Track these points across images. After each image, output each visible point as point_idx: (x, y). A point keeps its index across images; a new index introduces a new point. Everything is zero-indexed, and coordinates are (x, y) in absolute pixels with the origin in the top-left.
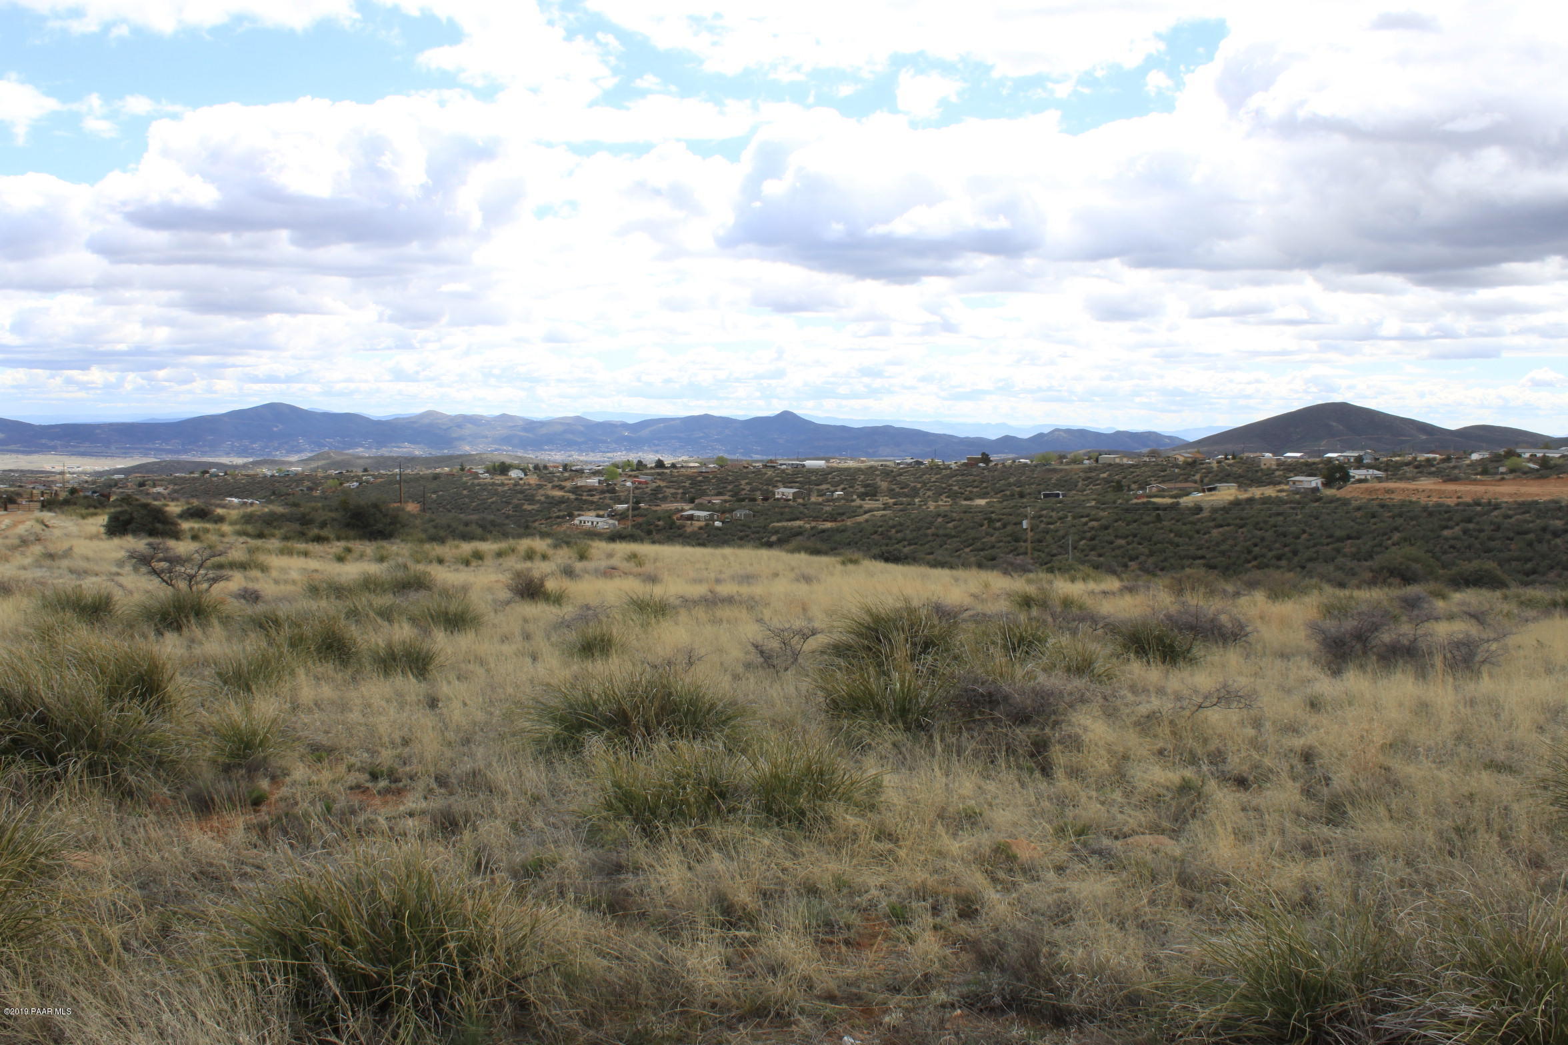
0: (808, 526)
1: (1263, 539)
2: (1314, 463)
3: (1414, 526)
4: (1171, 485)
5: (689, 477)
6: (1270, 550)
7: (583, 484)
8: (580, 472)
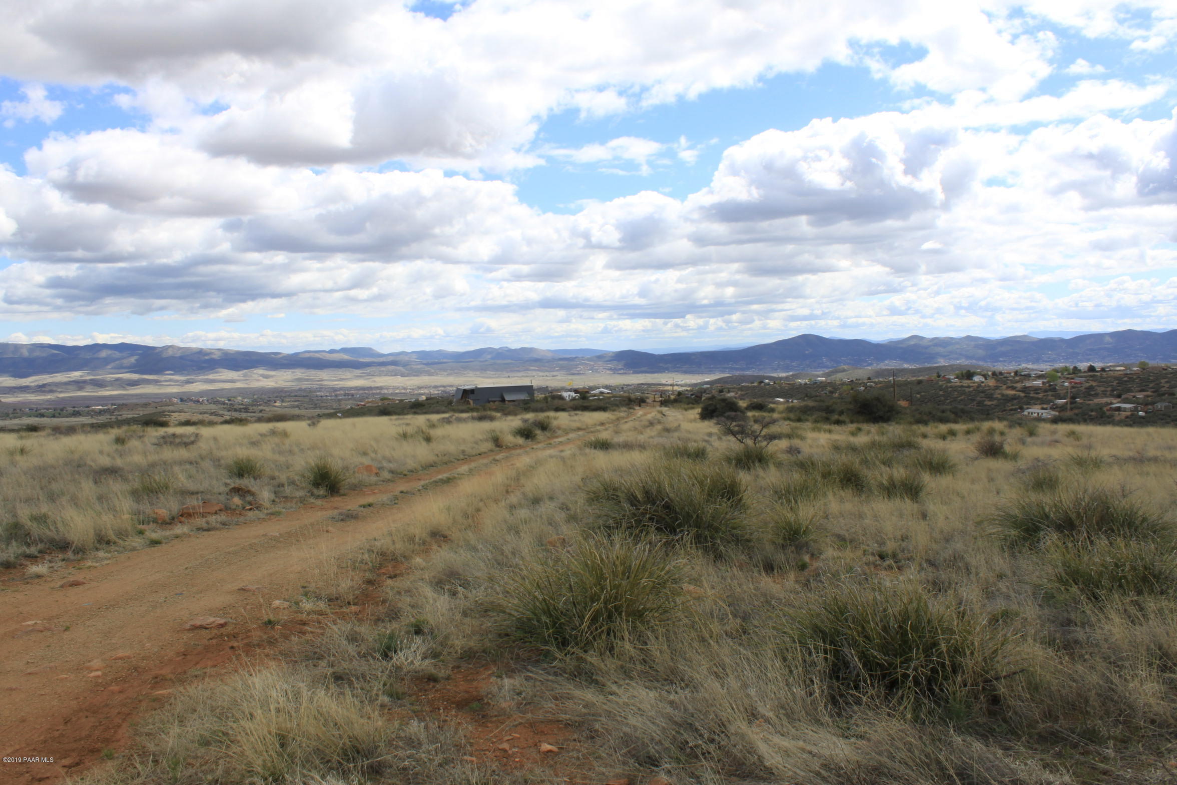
5: (1116, 378)
7: (1030, 385)
8: (1028, 376)
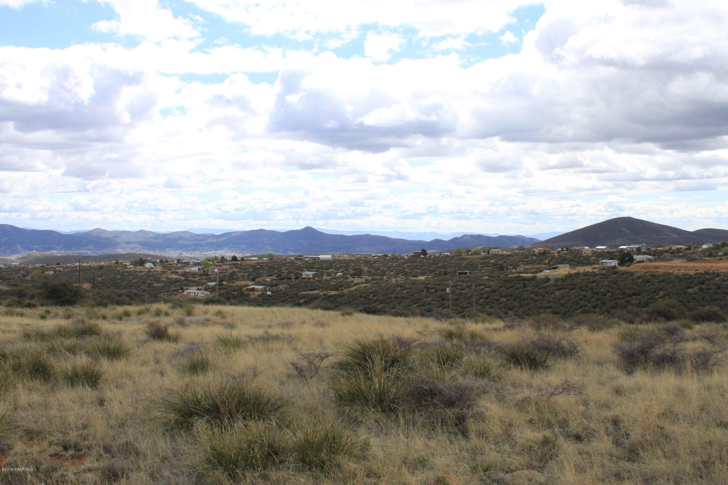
0: (321, 293)
1: (585, 296)
2: (613, 252)
3: (671, 287)
4: (532, 266)
5: (251, 266)
6: (590, 302)
7: (189, 271)
8: (187, 264)
